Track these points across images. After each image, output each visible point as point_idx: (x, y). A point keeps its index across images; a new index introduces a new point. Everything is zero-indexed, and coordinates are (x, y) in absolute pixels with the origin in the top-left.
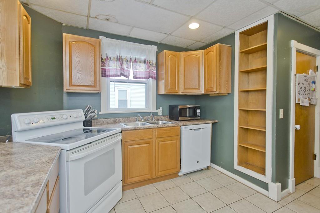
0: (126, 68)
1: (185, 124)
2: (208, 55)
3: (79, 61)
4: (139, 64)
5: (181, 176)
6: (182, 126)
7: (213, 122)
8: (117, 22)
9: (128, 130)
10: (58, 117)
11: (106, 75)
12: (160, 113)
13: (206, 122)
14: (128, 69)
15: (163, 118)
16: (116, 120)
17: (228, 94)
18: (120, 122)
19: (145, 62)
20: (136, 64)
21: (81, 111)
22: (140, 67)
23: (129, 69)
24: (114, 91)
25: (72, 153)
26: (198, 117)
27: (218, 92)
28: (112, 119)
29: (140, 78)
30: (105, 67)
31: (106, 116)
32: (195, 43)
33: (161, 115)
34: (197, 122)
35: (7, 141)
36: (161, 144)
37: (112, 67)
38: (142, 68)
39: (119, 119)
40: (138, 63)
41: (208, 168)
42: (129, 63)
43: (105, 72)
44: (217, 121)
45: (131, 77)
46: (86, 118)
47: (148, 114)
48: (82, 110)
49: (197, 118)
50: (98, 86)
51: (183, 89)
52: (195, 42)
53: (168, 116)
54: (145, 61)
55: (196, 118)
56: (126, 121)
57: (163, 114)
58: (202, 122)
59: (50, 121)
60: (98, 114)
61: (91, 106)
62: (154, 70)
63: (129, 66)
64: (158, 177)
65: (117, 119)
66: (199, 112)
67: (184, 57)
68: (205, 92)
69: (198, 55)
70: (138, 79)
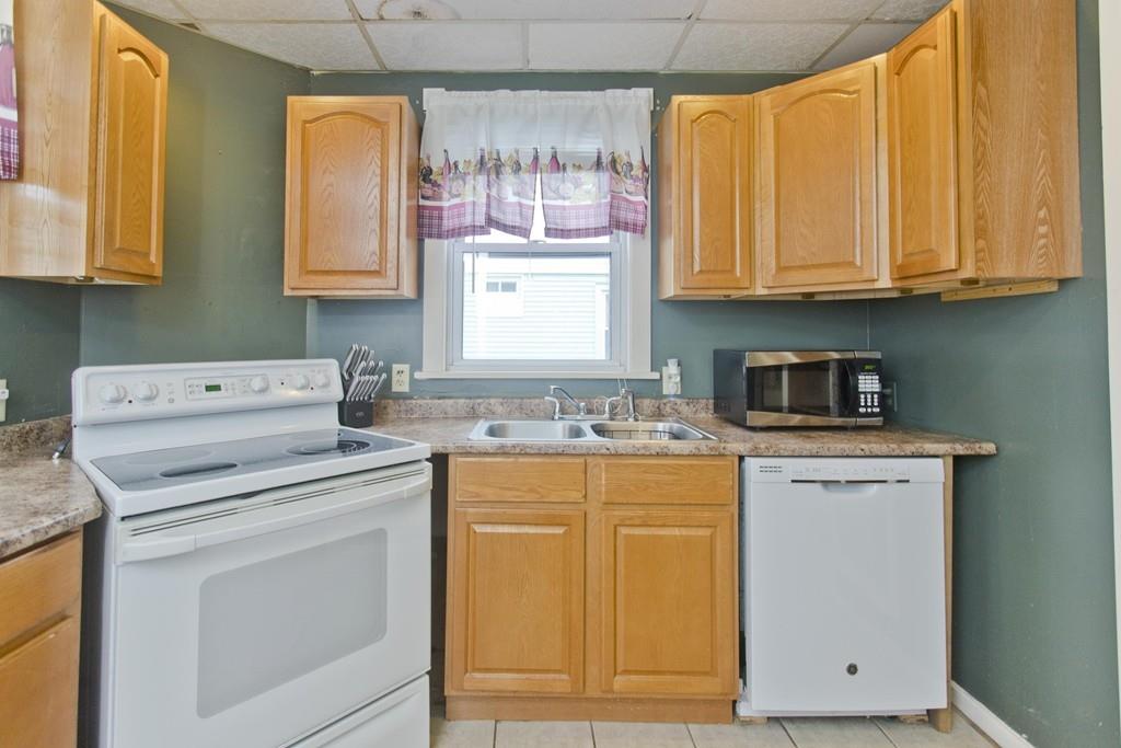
0: (515, 194)
1: (762, 446)
2: (903, 75)
3: (332, 185)
4: (576, 175)
5: (748, 723)
6: (747, 459)
7: (961, 449)
8: (457, 18)
9: (468, 454)
10: (233, 384)
11: (445, 228)
12: (671, 385)
13: (909, 448)
14: (524, 201)
15: (685, 409)
16: (476, 406)
17: (1062, 282)
18: (493, 413)
19: (598, 164)
20: (560, 175)
21: (328, 365)
22: (577, 185)
23: (527, 198)
24: (473, 291)
25: (136, 532)
26: (866, 415)
27: (968, 272)
28: (462, 401)
29: (579, 233)
30: (440, 199)
31: (443, 388)
32: (848, 33)
33: (676, 396)
34: (842, 446)
35: (57, 454)
36: (626, 536)
37: (464, 197)
38: (588, 192)
39: (487, 401)
40: (570, 173)
41: (931, 717)
42: (525, 176)
43: (440, 218)
44: (989, 448)
45: (538, 232)
46: (346, 392)
47: (609, 385)
48: (334, 363)
49: (861, 421)
50: (392, 273)
51: (774, 271)
52: (844, 28)
53: (712, 401)
54: (599, 158)
55: (851, 421)
56: (517, 414)
57: (686, 394)
58: (876, 448)
59: (197, 396)
60: (413, 381)
61: (365, 348)
62: (637, 195)
63: (528, 188)
64: (615, 699)
65: (480, 401)
66: (876, 387)
67: (775, 111)
68: (893, 280)
69: (851, 89)
70: (569, 237)
